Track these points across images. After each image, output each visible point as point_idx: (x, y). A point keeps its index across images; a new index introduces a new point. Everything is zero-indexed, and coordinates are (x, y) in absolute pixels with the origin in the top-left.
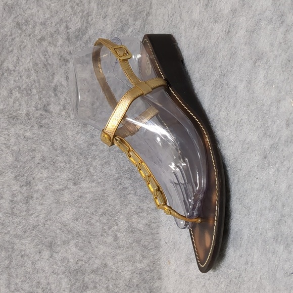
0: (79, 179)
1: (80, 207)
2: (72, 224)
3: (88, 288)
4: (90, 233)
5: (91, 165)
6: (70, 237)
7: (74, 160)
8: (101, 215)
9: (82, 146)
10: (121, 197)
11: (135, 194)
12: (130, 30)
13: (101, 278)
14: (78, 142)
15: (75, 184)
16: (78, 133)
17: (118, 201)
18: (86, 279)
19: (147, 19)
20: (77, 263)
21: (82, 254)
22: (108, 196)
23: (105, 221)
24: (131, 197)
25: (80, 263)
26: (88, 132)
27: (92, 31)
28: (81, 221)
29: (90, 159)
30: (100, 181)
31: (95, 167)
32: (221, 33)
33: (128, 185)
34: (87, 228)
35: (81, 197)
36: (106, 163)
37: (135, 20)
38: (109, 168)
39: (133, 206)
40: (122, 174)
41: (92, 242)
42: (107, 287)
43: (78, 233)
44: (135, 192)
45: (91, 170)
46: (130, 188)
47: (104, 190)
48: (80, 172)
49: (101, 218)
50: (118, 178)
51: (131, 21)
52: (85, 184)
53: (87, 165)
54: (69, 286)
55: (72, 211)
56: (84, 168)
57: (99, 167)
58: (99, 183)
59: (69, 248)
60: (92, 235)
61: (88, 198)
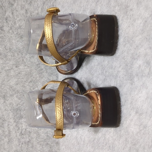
0: (18, 65)
1: (19, 78)
2: (15, 87)
3: (22, 117)
4: (23, 91)
5: (25, 58)
6: (14, 93)
7: (16, 55)
8: (29, 83)
9: (20, 48)
10: (39, 74)
14: (18, 46)
15: (16, 67)
16: (18, 41)
17: (38, 76)
18: (22, 113)
20: (17, 106)
21: (20, 101)
22: (33, 73)
23: (31, 85)
24: (45, 74)
25: (19, 105)
26: (23, 41)
28: (19, 85)
29: (24, 55)
30: (29, 65)
31: (27, 59)
33: (42, 68)
34: (22, 89)
35: (19, 73)
36: (32, 56)
38: (34, 59)
39: (45, 78)
41: (25, 96)
43: (18, 91)
44: (47, 71)
45: (25, 60)
46: (44, 69)
47: (31, 70)
48: (19, 61)
49: (30, 84)
50: (38, 65)
52: (21, 67)
53: (23, 58)
54: (13, 116)
55: (15, 80)
56: (21, 59)
57: (29, 59)
58: (28, 66)
59: (13, 98)
60: (25, 92)
61: (23, 74)
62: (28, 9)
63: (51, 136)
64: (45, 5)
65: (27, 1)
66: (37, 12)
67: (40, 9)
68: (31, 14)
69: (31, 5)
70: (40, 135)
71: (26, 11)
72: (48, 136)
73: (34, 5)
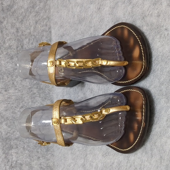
0: (8, 88)
1: (9, 104)
2: (4, 113)
3: (13, 148)
4: (14, 118)
5: (15, 80)
6: (3, 120)
7: (5, 77)
8: (21, 108)
9: (10, 70)
10: (32, 98)
11: (40, 97)
12: (38, 7)
13: (20, 142)
14: (8, 67)
15: (6, 91)
16: (7, 63)
17: (30, 100)
18: (12, 143)
19: (46, 2)
20: (7, 134)
21: (9, 129)
22: (24, 98)
24: (38, 98)
25: (9, 134)
26: (13, 62)
27: (16, 7)
28: (9, 111)
29: (14, 77)
30: (20, 89)
31: (17, 82)
32: (95, 9)
33: (35, 92)
34: (13, 115)
35: (9, 98)
37: (40, 3)
38: (25, 82)
39: (38, 103)
40: (32, 86)
41: (15, 123)
42: (24, 147)
43: (7, 118)
44: (40, 96)
45: (15, 83)
46: (37, 93)
47: (23, 94)
48: (9, 84)
49: (21, 110)
50: (30, 88)
51: (38, 3)
52: (11, 91)
53: (13, 81)
54: (2, 147)
55: (4, 106)
56: (11, 82)
57: (20, 82)
59: (2, 126)
60: (15, 119)
61: (13, 99)
62: (19, 27)
63: (45, 168)
64: (37, 24)
65: (18, 19)
66: (29, 31)
67: (32, 28)
68: (22, 32)
69: (22, 24)
70: (33, 167)
71: (17, 29)
72: (41, 168)
73: (26, 24)
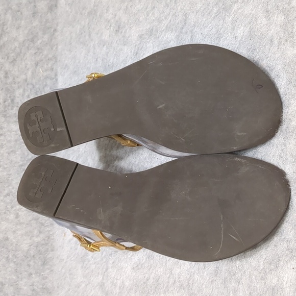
8: (5, 196)
12: (39, 42)
13: (2, 249)
19: (54, 34)
22: (12, 180)
23: (8, 201)
27: (6, 39)
30: (6, 166)
36: (12, 151)
37: (44, 34)
38: (15, 156)
40: (26, 162)
42: (8, 257)
47: (10, 175)
51: (40, 34)
57: (6, 155)
58: (5, 168)
62: (9, 71)
63: (39, 290)
64: (38, 67)
65: (8, 58)
66: (23, 77)
67: (30, 73)
68: (14, 79)
69: (14, 65)
70: (21, 289)
71: (6, 73)
72: (34, 290)
73: (20, 66)
